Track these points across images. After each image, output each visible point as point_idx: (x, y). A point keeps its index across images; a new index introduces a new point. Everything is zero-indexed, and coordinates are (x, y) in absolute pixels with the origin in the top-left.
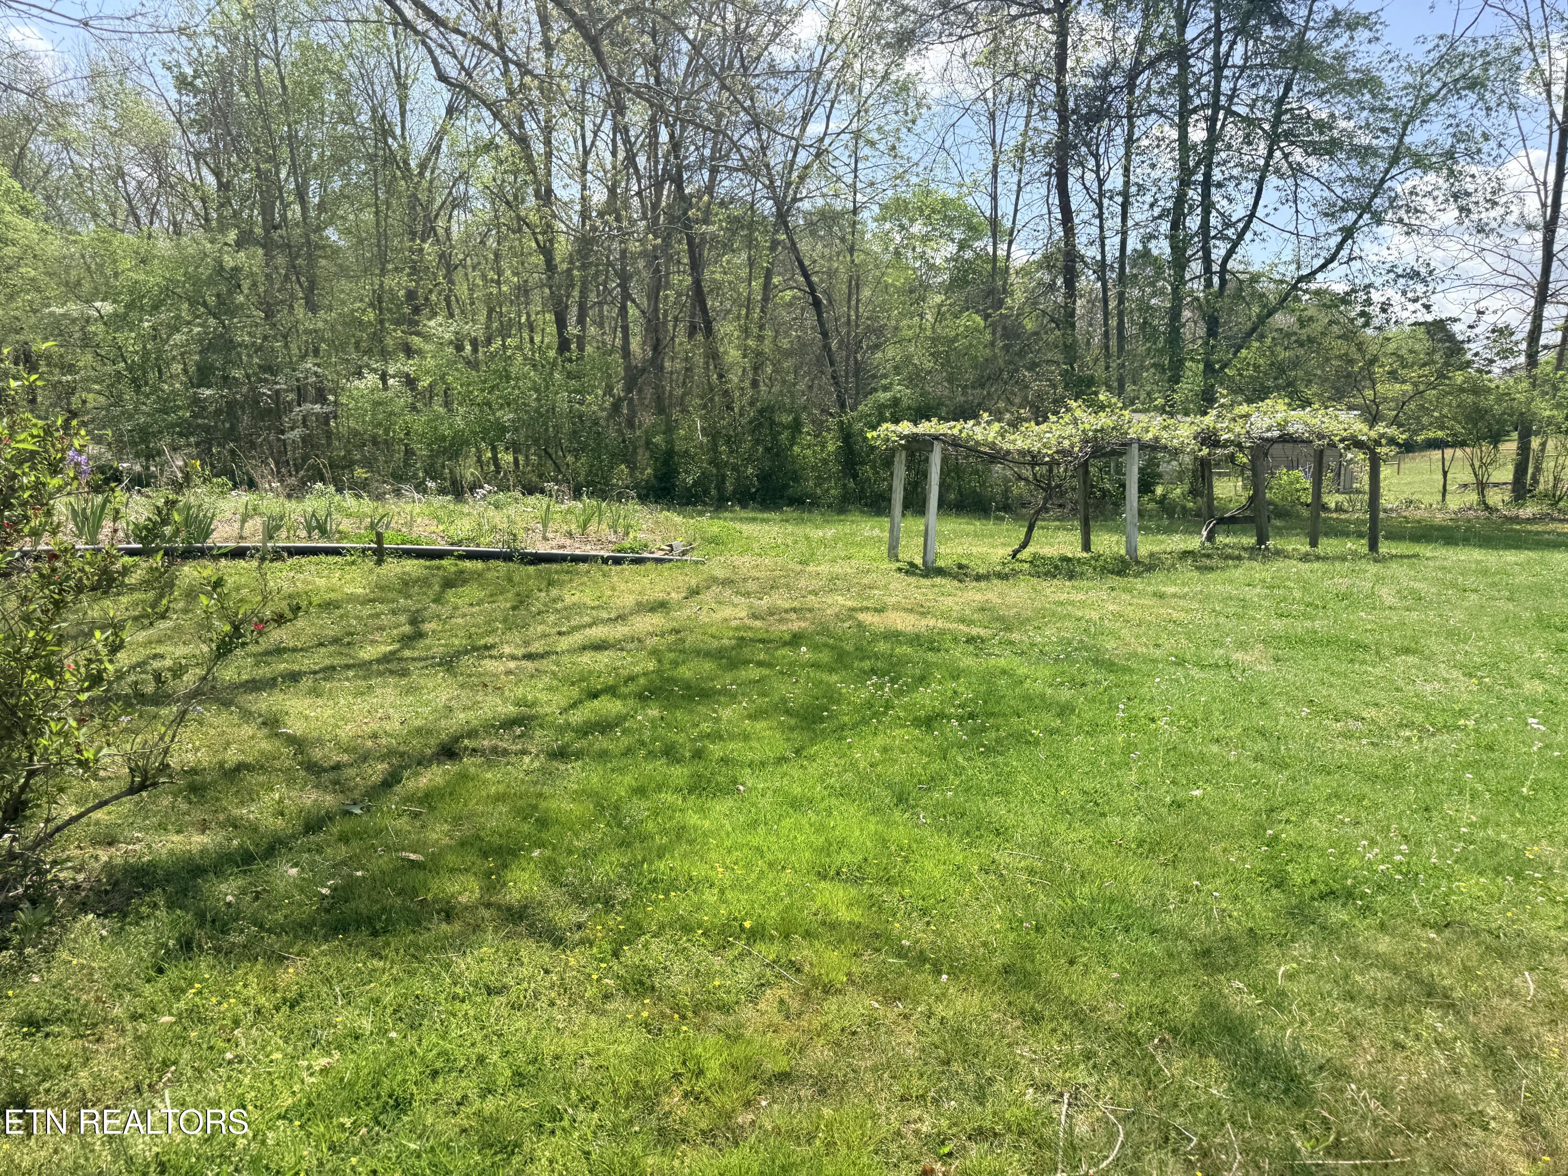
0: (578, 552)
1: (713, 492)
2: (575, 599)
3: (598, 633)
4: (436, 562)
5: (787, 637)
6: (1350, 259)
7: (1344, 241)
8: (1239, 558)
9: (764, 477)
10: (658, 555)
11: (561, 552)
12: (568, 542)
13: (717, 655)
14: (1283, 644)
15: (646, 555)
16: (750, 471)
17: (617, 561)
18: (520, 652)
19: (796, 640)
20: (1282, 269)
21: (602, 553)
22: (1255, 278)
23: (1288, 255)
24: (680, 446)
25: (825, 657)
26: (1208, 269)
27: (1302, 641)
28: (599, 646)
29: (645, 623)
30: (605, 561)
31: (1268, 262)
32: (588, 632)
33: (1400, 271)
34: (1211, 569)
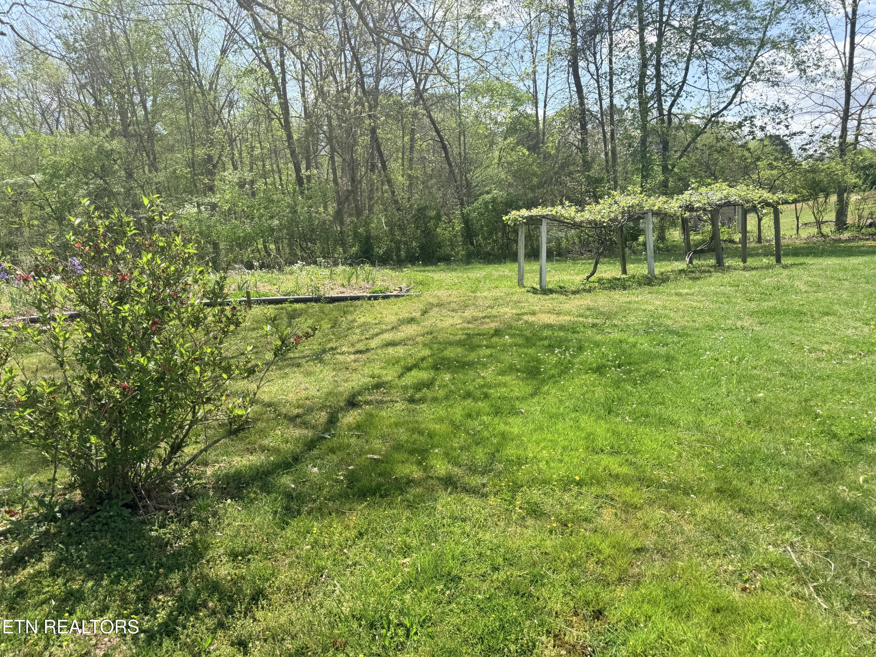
0: (352, 295)
1: (395, 258)
2: (363, 319)
3: (388, 337)
4: (280, 306)
5: (492, 332)
6: (741, 103)
7: (736, 93)
8: (709, 271)
9: (422, 247)
10: (395, 293)
11: (343, 295)
12: (344, 290)
13: (460, 343)
14: (760, 315)
15: (388, 294)
16: (414, 244)
17: (376, 298)
18: (352, 350)
19: (497, 333)
20: (702, 110)
21: (365, 294)
22: (687, 117)
23: (704, 103)
24: (374, 233)
25: (519, 340)
26: (661, 113)
27: (770, 313)
28: (393, 344)
29: (409, 330)
30: (369, 298)
31: (694, 107)
32: (382, 337)
33: (769, 108)
34: (698, 278)
